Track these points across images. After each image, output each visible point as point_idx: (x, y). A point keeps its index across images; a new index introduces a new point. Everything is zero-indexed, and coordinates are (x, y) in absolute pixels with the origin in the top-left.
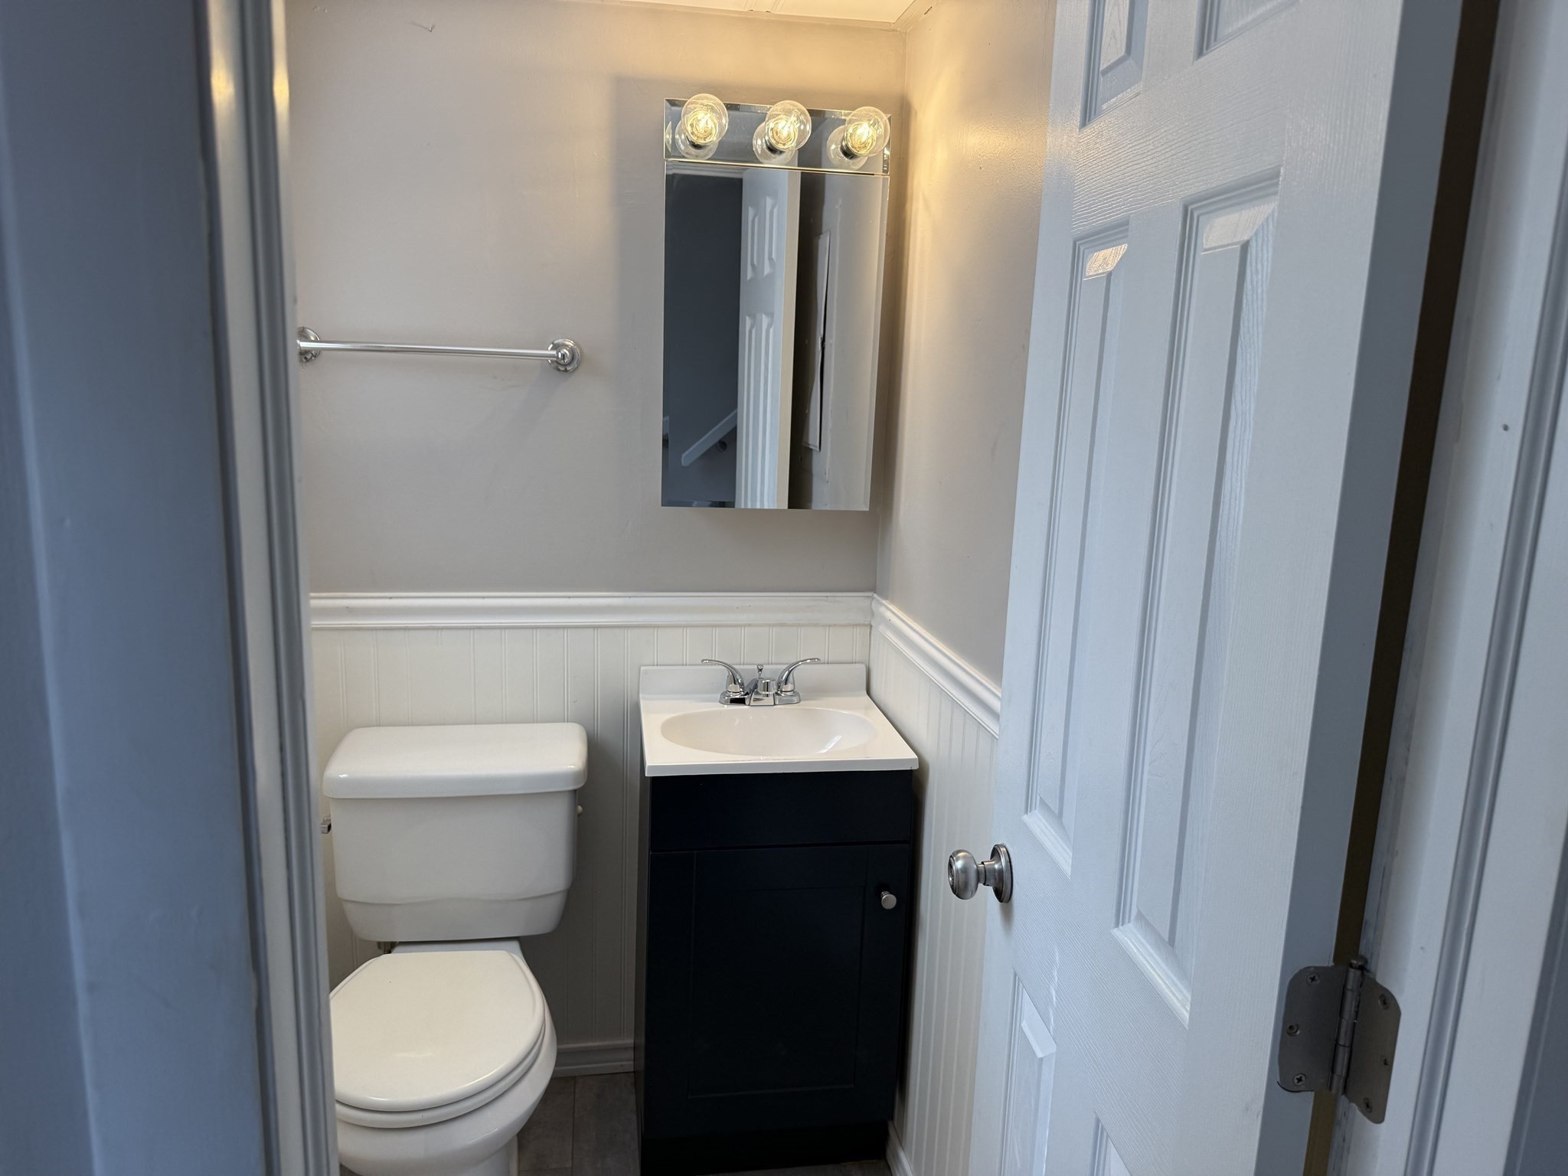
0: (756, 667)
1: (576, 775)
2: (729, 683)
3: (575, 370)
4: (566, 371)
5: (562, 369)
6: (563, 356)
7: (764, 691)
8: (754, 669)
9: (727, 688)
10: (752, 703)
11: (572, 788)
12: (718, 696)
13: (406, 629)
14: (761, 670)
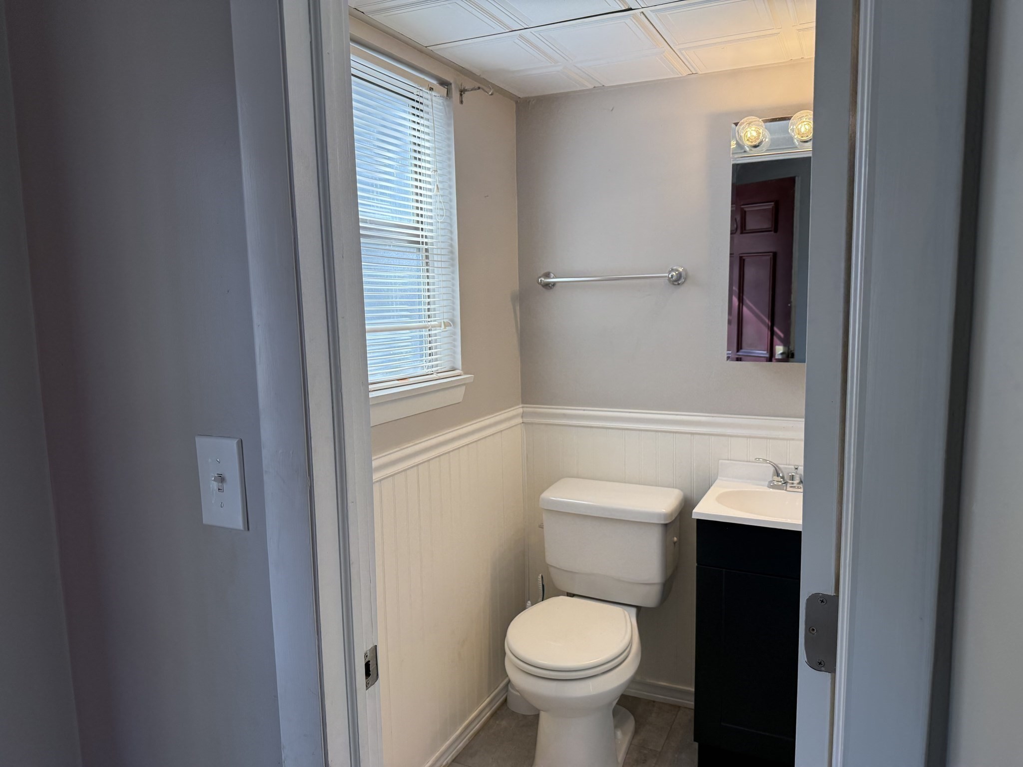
0: (793, 467)
1: (666, 516)
2: (774, 475)
3: (683, 283)
4: (679, 284)
5: (676, 283)
6: (672, 276)
7: (790, 480)
8: (792, 468)
9: (773, 478)
10: (789, 489)
11: (663, 522)
12: (767, 483)
13: (591, 427)
14: (797, 469)
